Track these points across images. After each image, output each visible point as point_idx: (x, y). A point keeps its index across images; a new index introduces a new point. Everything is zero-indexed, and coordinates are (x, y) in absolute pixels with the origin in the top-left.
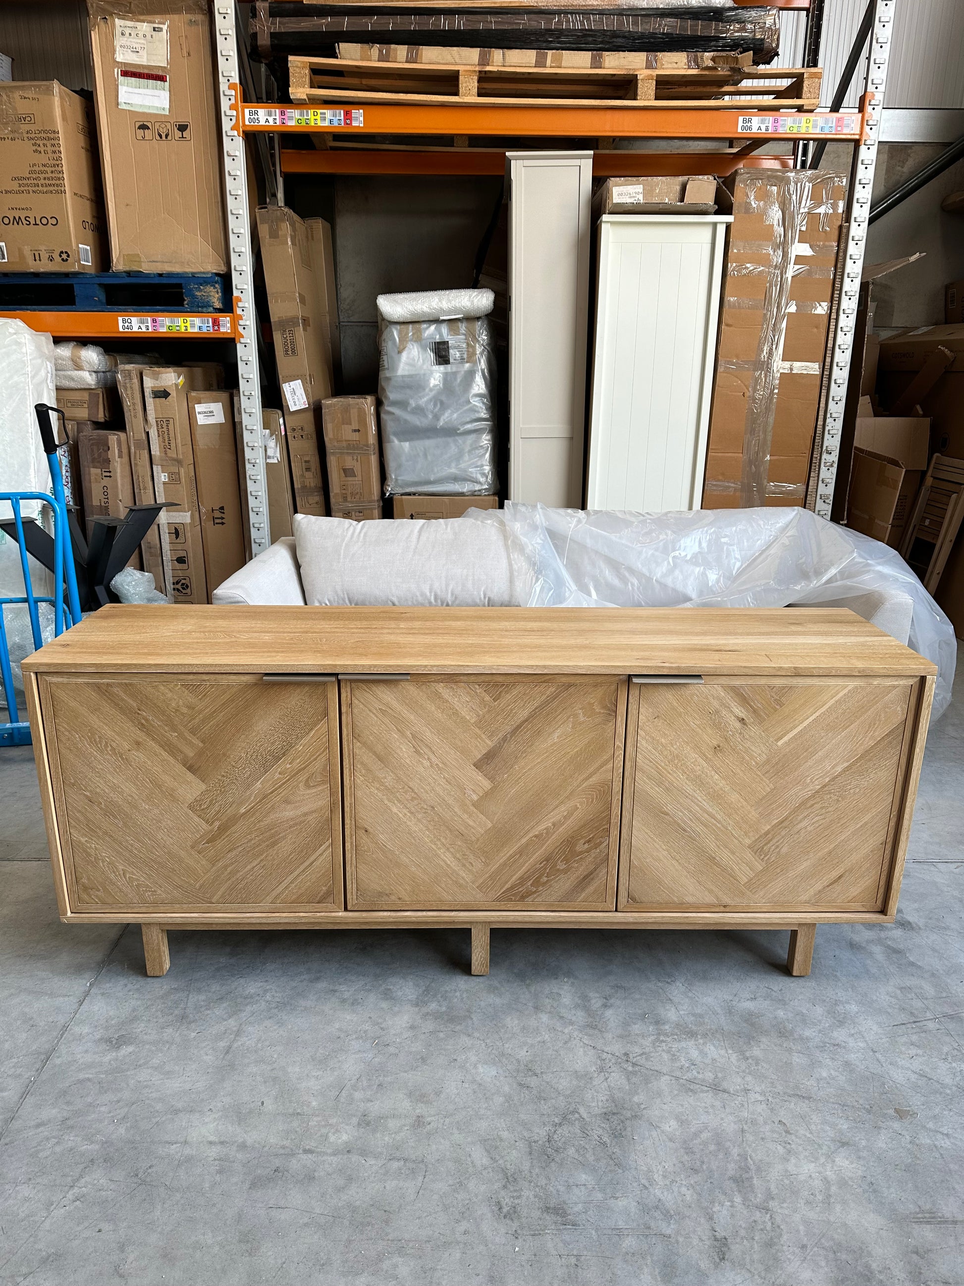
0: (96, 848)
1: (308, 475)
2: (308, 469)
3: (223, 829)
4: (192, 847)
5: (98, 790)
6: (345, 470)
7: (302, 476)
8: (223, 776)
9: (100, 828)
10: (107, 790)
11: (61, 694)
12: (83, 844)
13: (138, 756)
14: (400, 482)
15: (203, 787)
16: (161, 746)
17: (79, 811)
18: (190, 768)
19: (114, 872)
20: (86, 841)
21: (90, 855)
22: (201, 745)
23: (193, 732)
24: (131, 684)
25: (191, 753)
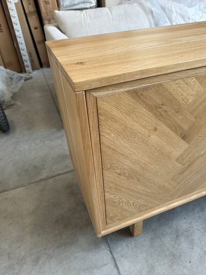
0: (119, 198)
1: (30, 6)
2: (30, 4)
3: (189, 166)
4: (171, 179)
5: (125, 167)
6: (45, 2)
7: (28, 7)
8: (200, 136)
9: (123, 187)
10: (130, 165)
11: (104, 106)
12: (112, 199)
13: (154, 138)
14: (64, 6)
15: (187, 146)
16: (170, 127)
17: (112, 182)
18: (184, 137)
19: (128, 205)
20: (114, 197)
21: (115, 202)
22: (194, 120)
23: (192, 113)
24: (161, 84)
25: (186, 127)
